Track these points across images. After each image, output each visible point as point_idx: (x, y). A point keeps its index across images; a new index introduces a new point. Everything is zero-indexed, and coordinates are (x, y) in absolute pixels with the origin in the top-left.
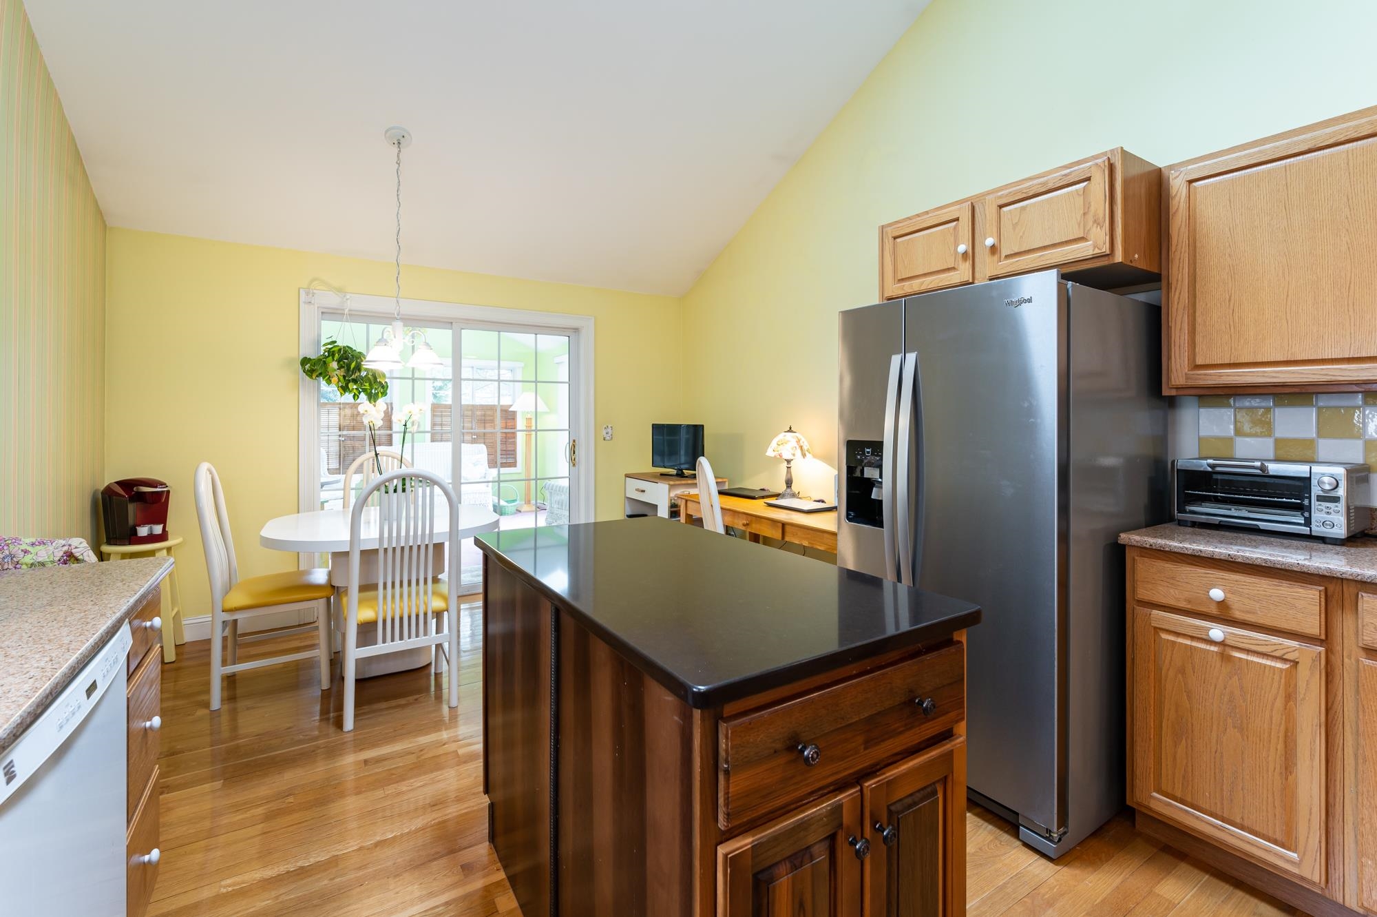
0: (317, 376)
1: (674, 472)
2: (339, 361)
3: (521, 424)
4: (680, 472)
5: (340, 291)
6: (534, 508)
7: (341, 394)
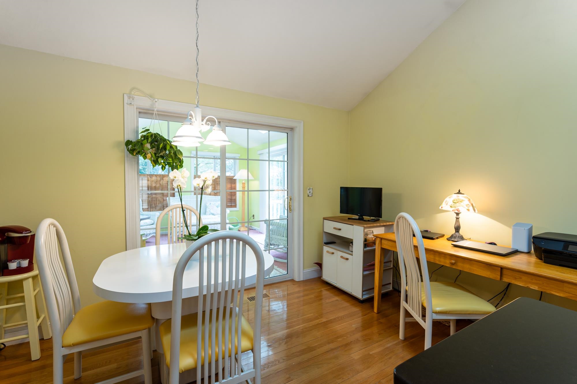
0: (136, 154)
1: (357, 217)
2: (151, 143)
3: (239, 187)
4: (361, 217)
5: (151, 96)
6: (247, 229)
7: (153, 166)
